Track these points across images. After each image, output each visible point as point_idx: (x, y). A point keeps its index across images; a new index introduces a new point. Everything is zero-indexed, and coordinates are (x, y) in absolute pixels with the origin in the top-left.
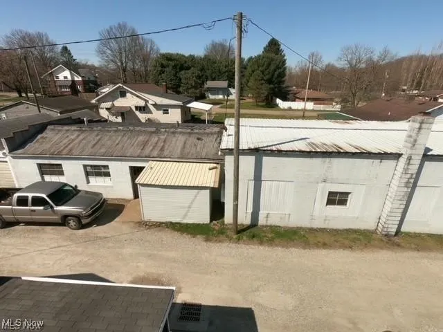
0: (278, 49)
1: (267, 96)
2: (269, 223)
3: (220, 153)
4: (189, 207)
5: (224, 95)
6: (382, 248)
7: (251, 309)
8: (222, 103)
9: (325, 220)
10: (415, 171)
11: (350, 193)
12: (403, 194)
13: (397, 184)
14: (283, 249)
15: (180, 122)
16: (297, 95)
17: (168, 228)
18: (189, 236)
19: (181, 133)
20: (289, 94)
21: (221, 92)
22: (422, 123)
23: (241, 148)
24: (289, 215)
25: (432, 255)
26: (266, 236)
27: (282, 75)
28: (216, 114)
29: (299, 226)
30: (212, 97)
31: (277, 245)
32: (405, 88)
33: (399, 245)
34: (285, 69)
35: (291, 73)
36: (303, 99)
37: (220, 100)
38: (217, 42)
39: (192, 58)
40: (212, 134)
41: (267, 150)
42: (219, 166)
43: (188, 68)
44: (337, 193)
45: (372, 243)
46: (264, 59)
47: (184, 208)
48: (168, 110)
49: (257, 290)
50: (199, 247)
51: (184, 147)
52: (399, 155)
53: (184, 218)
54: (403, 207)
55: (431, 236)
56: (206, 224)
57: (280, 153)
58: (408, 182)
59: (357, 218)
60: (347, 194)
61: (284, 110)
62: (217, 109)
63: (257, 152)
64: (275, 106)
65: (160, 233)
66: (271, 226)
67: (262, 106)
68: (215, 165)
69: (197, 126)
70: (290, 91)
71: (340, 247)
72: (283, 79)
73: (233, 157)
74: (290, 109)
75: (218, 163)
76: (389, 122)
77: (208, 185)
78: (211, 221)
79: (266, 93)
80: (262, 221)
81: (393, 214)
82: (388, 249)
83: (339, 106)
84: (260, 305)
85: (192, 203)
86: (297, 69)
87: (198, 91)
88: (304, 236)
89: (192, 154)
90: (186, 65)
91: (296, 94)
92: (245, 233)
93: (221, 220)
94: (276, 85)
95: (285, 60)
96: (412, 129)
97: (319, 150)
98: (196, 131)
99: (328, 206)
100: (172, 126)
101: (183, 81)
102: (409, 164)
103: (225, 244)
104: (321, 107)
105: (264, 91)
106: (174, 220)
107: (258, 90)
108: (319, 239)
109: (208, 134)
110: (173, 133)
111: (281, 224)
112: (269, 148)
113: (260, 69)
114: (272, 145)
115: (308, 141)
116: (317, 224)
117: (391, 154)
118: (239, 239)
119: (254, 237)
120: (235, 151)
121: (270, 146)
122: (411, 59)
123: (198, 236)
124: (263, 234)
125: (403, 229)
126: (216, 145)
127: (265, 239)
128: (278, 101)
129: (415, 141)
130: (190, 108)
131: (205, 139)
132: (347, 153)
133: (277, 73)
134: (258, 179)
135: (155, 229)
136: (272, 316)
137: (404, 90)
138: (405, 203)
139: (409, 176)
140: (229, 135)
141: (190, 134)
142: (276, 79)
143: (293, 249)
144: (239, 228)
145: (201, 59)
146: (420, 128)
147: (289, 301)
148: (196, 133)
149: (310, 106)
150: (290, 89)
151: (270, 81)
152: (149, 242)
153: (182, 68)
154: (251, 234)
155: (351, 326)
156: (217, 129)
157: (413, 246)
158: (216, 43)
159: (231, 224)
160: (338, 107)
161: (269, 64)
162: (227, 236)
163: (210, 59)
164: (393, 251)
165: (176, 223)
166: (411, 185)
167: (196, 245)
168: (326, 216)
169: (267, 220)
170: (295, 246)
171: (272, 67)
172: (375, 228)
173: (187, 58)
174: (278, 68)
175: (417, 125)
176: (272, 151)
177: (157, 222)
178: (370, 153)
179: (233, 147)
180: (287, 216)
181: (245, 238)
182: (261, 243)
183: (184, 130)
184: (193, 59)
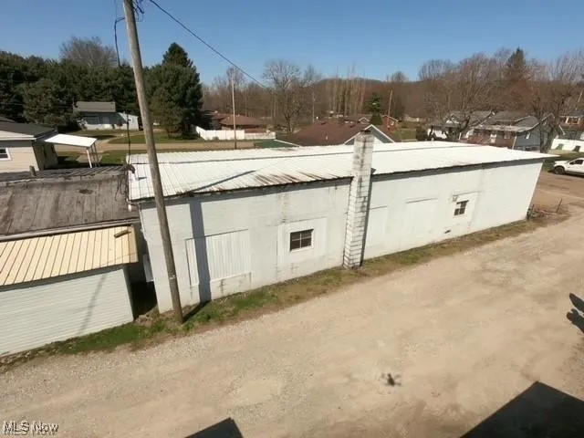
0: (186, 59)
1: (182, 124)
2: (225, 293)
3: (130, 207)
4: (91, 306)
5: (112, 123)
6: (352, 283)
7: (230, 419)
8: (112, 136)
9: (292, 269)
10: (366, 194)
11: (312, 230)
12: (360, 220)
13: (354, 209)
14: (251, 321)
15: (37, 169)
16: (223, 122)
17: (54, 353)
18: (101, 353)
19: (43, 185)
20: (211, 121)
21: (105, 119)
22: (365, 142)
23: (165, 194)
24: (250, 274)
25: (393, 275)
26: (226, 312)
27: (197, 93)
28: (105, 152)
29: (264, 285)
30: (90, 127)
31: (242, 319)
32: (332, 112)
33: (365, 275)
34: (199, 87)
35: (208, 93)
36: (231, 127)
37: (106, 131)
38: (84, 40)
39: (38, 63)
40: (108, 181)
41: (206, 192)
42: (132, 229)
43: (33, 79)
44: (299, 233)
45: (343, 279)
46: (167, 72)
47: (79, 310)
48: (4, 151)
49: (231, 388)
50: (124, 365)
51: (56, 208)
52: (352, 178)
53: (84, 327)
54: (362, 233)
55: (387, 257)
56: (129, 324)
57: (224, 194)
58: (363, 207)
59: (324, 256)
60: (309, 232)
61: (209, 141)
62: (104, 145)
63: (192, 198)
64: (196, 137)
65: (38, 369)
66: (229, 296)
67: (177, 138)
68: (124, 228)
69: (74, 171)
70: (212, 116)
71: (314, 296)
72: (200, 100)
73: (156, 209)
74: (216, 140)
75: (129, 225)
76: (329, 146)
77: (119, 262)
78: (136, 316)
79: (180, 119)
80: (215, 292)
81: (355, 244)
82: (357, 281)
83: (274, 134)
84: (240, 408)
85: (94, 299)
86: (215, 88)
87: (62, 118)
88: (273, 296)
89: (77, 218)
90: (29, 74)
91: (220, 120)
92: (195, 316)
93: (152, 311)
94: (192, 108)
95: (197, 75)
96: (357, 150)
97: (271, 184)
98: (74, 179)
99: (293, 251)
100: (23, 175)
101: (25, 100)
102: (361, 187)
103: (167, 345)
104: (254, 136)
105: (176, 117)
106: (63, 337)
107: (166, 115)
108: (291, 293)
109: (100, 182)
110: (27, 187)
111: (242, 290)
112: (208, 189)
113: (164, 84)
114: (210, 186)
115: (255, 174)
116: (285, 276)
117: (344, 178)
118: (188, 329)
119: (209, 318)
120: (157, 201)
121: (208, 186)
122: (332, 81)
123: (118, 348)
124: (221, 311)
125: (365, 258)
126: (120, 196)
127: (225, 315)
128: (199, 130)
129: (362, 162)
130: (52, 145)
131: (97, 190)
132: (302, 183)
133: (189, 92)
134: (199, 235)
135: (24, 365)
136: (259, 414)
137: (331, 115)
138: (363, 228)
139: (362, 199)
140: (140, 179)
141: (64, 185)
142: (190, 99)
143: (265, 317)
144: (185, 313)
145: (56, 65)
146: (364, 147)
147: (275, 384)
148: (76, 183)
149: (241, 134)
150: (211, 114)
151: (181, 103)
152: (15, 393)
153: (19, 78)
154: (205, 316)
155: (346, 380)
156: (115, 173)
157: (377, 271)
158: (82, 43)
159: (170, 312)
160: (272, 135)
161: (176, 79)
162: (169, 331)
163: (74, 67)
164: (362, 282)
165: (69, 341)
166: (365, 209)
167: (117, 363)
168: (293, 264)
169: (222, 290)
170: (266, 311)
171: (181, 84)
172: (341, 264)
173: (27, 61)
174: (189, 85)
175: (361, 144)
176: (212, 192)
177: (24, 353)
178: (324, 180)
179: (153, 195)
180: (248, 277)
181: (196, 324)
182: (221, 322)
183: (50, 180)
184: (38, 66)
